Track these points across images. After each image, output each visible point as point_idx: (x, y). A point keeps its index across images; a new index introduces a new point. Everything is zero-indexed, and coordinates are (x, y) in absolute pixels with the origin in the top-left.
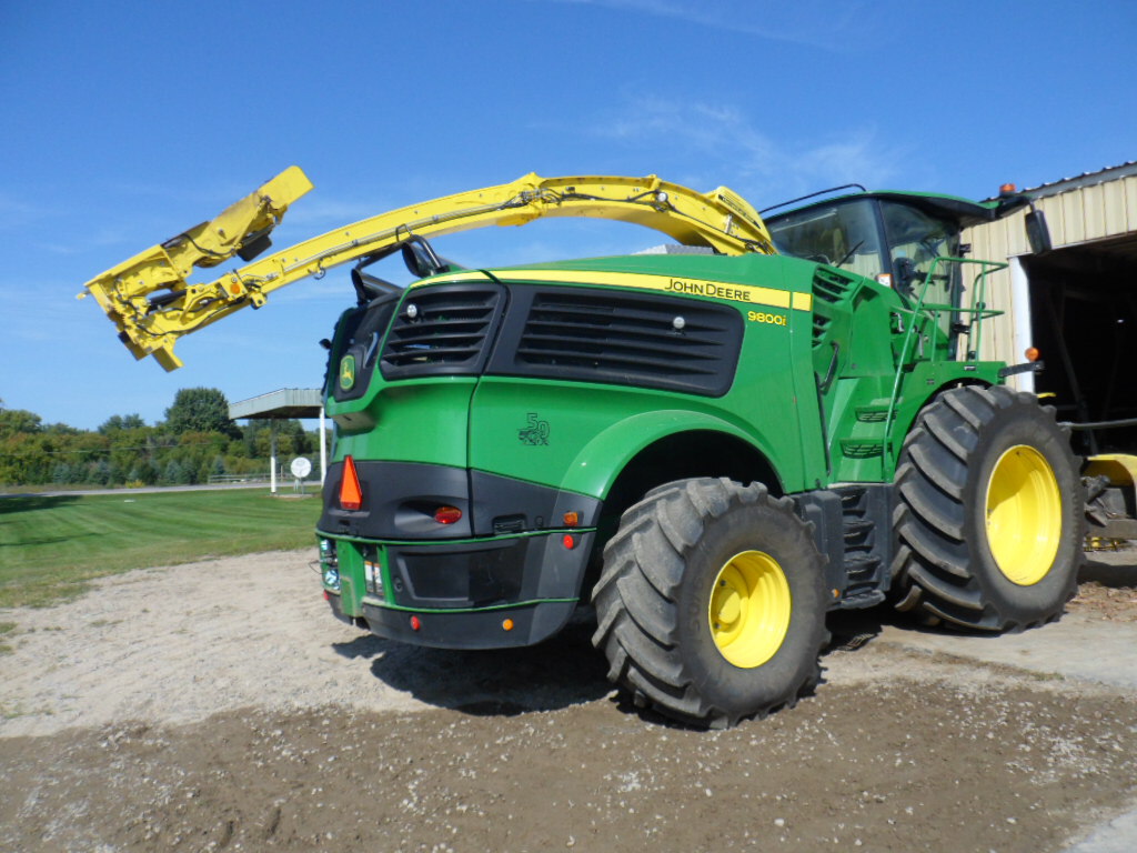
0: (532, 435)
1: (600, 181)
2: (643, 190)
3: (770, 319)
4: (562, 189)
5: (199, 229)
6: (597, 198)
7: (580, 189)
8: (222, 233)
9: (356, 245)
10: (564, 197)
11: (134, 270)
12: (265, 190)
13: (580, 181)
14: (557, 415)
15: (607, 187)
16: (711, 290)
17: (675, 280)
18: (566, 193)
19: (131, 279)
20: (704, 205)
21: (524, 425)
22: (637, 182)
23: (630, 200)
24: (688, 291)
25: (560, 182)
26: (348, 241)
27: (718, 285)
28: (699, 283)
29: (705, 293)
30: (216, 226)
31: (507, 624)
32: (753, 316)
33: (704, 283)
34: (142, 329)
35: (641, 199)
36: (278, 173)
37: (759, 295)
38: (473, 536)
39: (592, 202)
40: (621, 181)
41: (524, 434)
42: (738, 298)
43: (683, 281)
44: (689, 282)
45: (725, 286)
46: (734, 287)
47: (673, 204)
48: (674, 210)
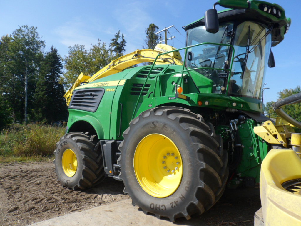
3: (111, 90)
6: (124, 61)
7: (121, 60)
10: (119, 63)
15: (127, 57)
16: (101, 84)
20: (153, 52)
23: (132, 59)
24: (96, 86)
29: (99, 86)
32: (107, 90)
35: (135, 57)
43: (97, 83)
46: (106, 82)
47: (143, 56)
48: (143, 57)
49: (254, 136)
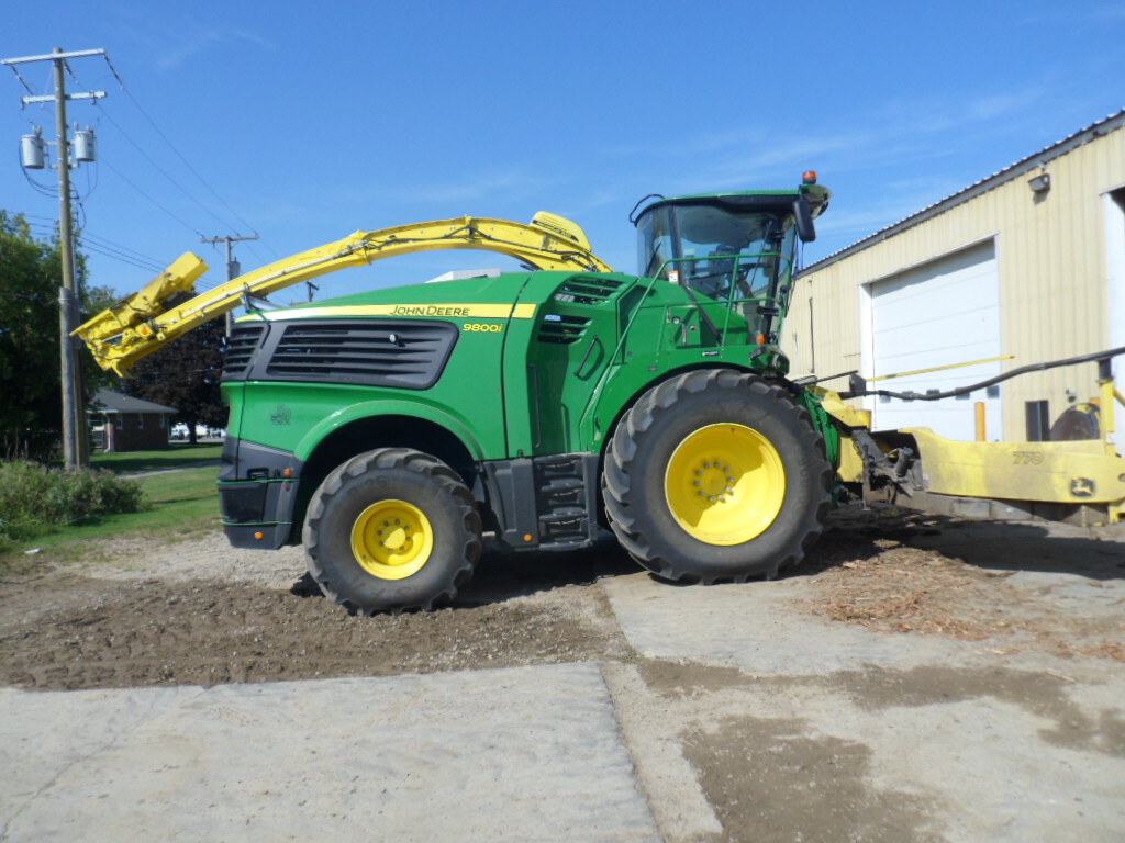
0: (280, 418)
1: (419, 226)
2: (459, 226)
3: (485, 328)
4: (386, 238)
5: (132, 297)
6: (414, 240)
7: (399, 235)
8: (145, 298)
9: (228, 296)
10: (387, 243)
11: (97, 324)
12: (169, 270)
13: (401, 229)
14: (296, 406)
15: (424, 230)
16: (432, 310)
17: (400, 306)
18: (389, 239)
19: (96, 330)
20: (522, 230)
21: (274, 412)
22: (454, 222)
23: (446, 237)
24: (410, 313)
25: (382, 233)
26: (224, 295)
27: (438, 306)
28: (421, 307)
29: (425, 314)
30: (142, 294)
31: (258, 535)
32: (467, 327)
33: (426, 306)
34: (102, 358)
35: (457, 234)
36: (178, 257)
37: (476, 310)
38: (237, 480)
39: (411, 244)
40: (438, 224)
41: (274, 418)
42: (456, 314)
43: (406, 306)
44: (411, 307)
45: (446, 306)
46: (454, 306)
47: (487, 234)
48: (489, 238)
49: (825, 421)
